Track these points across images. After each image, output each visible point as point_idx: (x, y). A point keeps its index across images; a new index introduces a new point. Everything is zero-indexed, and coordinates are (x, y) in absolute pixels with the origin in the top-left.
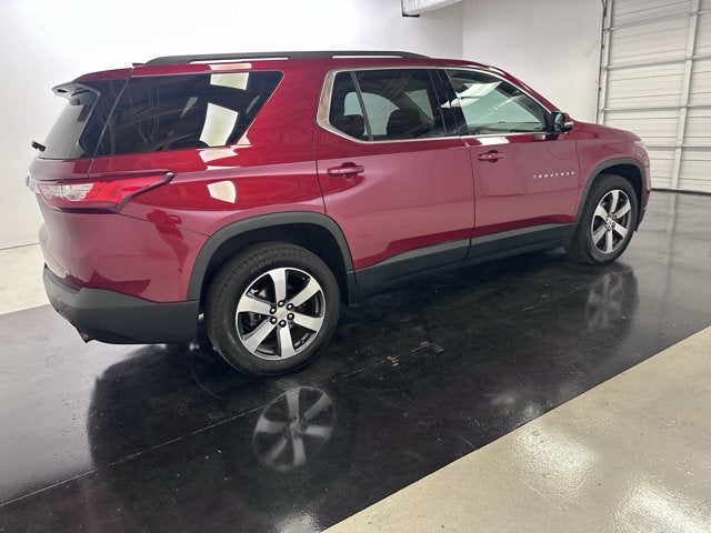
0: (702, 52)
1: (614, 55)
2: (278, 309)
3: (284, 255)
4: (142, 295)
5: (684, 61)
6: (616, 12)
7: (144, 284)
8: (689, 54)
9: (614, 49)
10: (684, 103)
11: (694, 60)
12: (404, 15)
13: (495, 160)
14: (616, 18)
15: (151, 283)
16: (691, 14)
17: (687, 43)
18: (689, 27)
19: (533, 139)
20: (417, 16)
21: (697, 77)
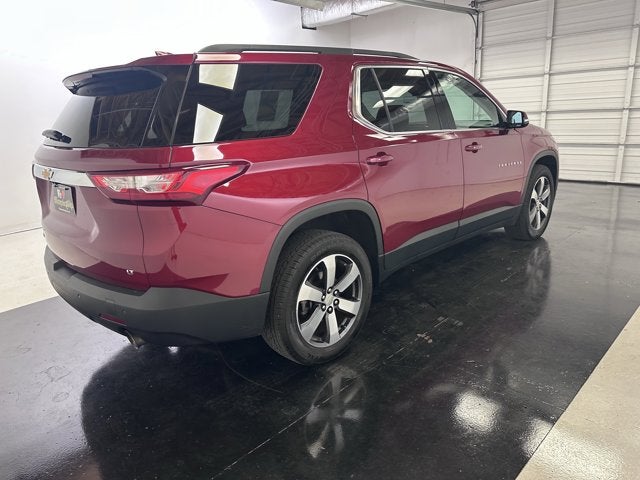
0: (556, 68)
1: (485, 69)
2: (328, 295)
3: (335, 242)
4: (217, 290)
5: (543, 75)
6: (486, 34)
7: (220, 278)
8: (547, 70)
9: (485, 64)
10: (544, 108)
11: (550, 75)
12: (304, 27)
13: (475, 151)
14: (485, 39)
15: (228, 277)
16: (547, 39)
17: (544, 61)
18: (545, 48)
19: (488, 134)
20: (314, 29)
21: (552, 87)
